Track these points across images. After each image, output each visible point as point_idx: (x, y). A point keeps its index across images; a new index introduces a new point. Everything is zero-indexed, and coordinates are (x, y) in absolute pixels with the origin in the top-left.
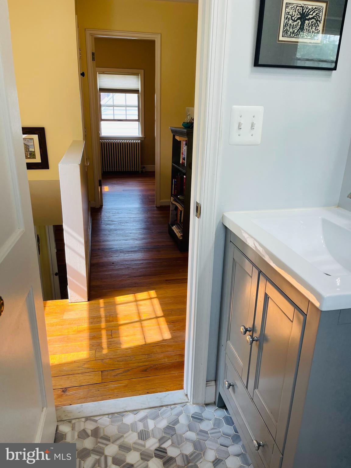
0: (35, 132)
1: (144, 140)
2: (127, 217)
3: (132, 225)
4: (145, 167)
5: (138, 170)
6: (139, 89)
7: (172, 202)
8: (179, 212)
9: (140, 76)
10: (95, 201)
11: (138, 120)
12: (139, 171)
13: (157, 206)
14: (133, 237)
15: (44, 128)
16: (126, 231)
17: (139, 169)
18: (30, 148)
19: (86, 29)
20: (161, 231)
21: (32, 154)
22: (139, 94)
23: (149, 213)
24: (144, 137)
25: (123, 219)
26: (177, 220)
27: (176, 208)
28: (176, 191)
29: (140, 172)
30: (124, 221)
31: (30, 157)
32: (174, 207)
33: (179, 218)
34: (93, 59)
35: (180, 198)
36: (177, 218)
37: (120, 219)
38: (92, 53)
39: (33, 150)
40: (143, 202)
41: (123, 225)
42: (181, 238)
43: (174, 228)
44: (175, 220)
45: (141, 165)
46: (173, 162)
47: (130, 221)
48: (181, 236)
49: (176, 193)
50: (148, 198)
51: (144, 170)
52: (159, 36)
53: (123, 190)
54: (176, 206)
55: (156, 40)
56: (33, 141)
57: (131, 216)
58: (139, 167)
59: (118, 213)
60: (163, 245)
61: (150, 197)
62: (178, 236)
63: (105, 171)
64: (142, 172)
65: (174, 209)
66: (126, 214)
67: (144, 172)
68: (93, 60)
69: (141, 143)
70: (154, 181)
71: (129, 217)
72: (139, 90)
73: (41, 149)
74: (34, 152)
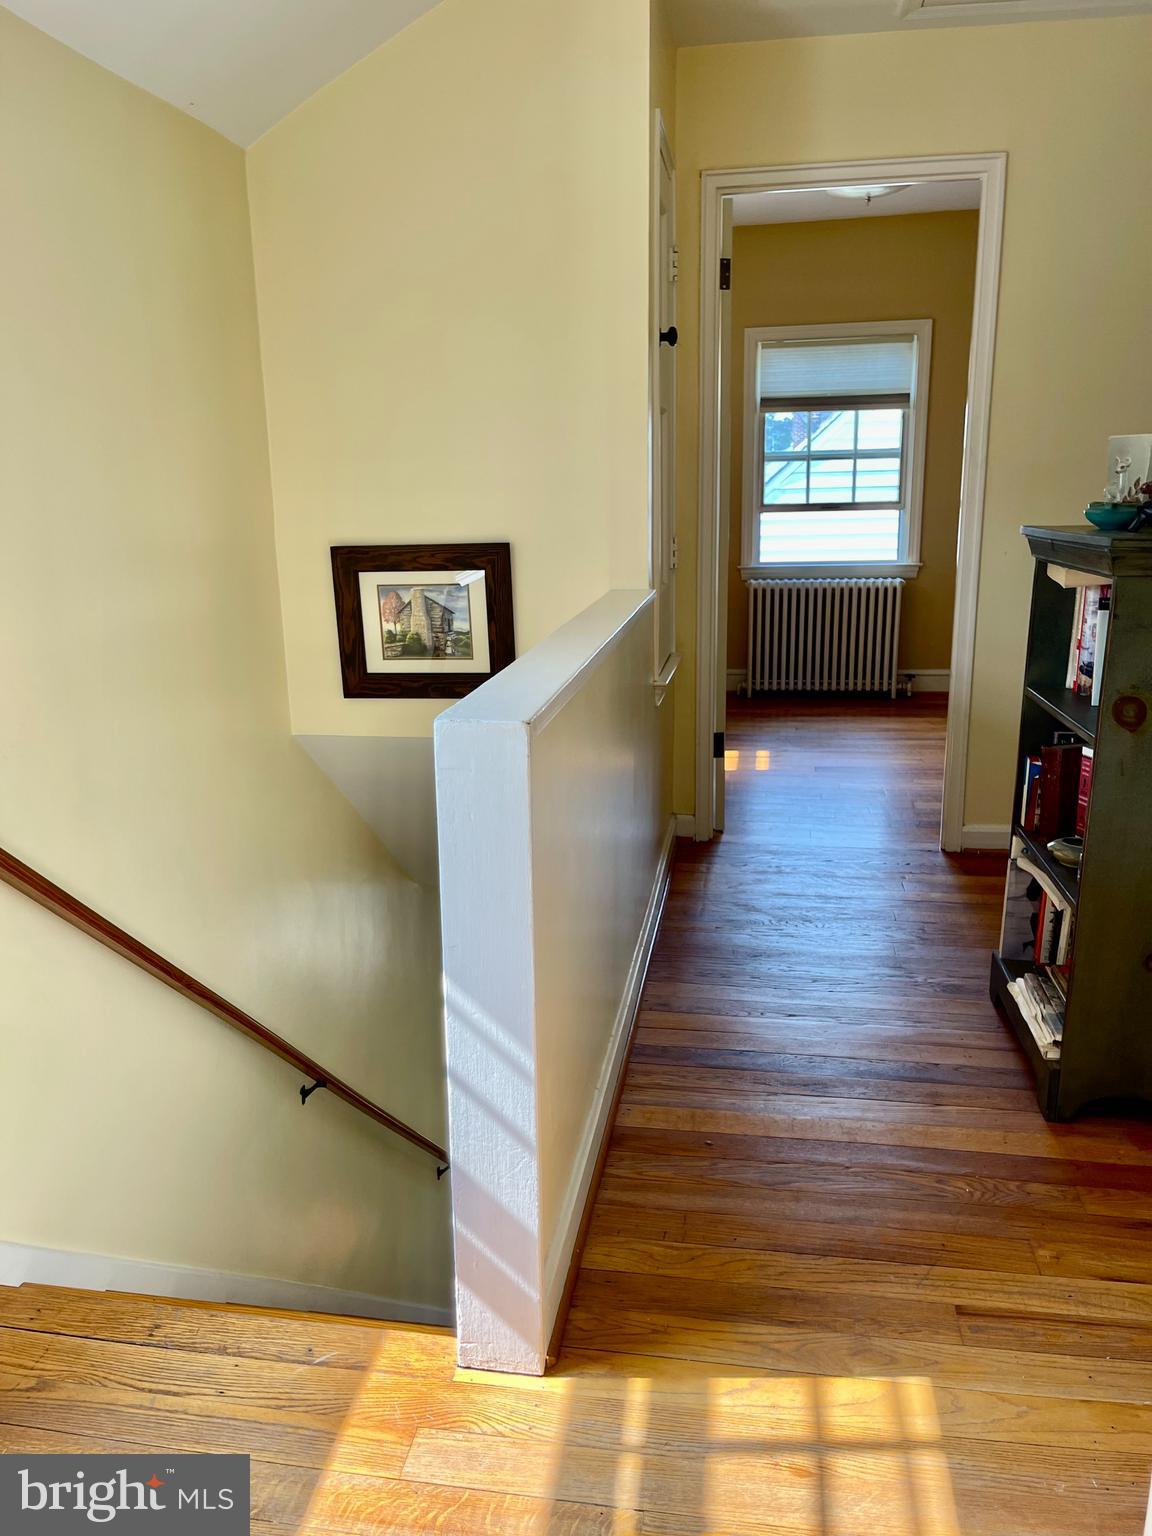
0: (477, 561)
1: (918, 576)
2: (810, 891)
3: (827, 933)
4: (914, 676)
5: (885, 689)
6: (909, 389)
7: (1015, 860)
8: (1048, 916)
9: (915, 341)
10: (694, 815)
11: (897, 505)
12: (890, 690)
13: (947, 850)
14: (820, 999)
15: (508, 544)
16: (797, 963)
17: (890, 684)
18: (457, 618)
19: (703, 173)
20: (955, 981)
21: (461, 640)
22: (909, 407)
23: (910, 881)
24: (920, 568)
25: (794, 902)
26: (1035, 944)
27: (1035, 892)
28: (1038, 811)
29: (893, 696)
30: (796, 913)
31: (453, 654)
32: (1026, 886)
33: (1046, 936)
34: (725, 282)
35: (1056, 853)
36: (1035, 931)
37: (782, 901)
38: (722, 260)
39: (465, 627)
40: (890, 826)
41: (790, 930)
42: (1053, 1054)
43: (1020, 989)
44: (1025, 945)
45: (899, 666)
46: (1029, 682)
47: (820, 915)
48: (1055, 1043)
49: (1036, 821)
50: (914, 807)
51: (909, 686)
52: (1000, 163)
53: (816, 769)
54: (1034, 881)
55: (984, 177)
56: (465, 594)
57: (830, 892)
58: (890, 678)
59: (780, 872)
60: (957, 1068)
61: (920, 805)
62: (1039, 1044)
63: (762, 689)
64: (901, 693)
65: (1024, 892)
66: (808, 880)
67: (909, 694)
68: (721, 288)
69: (903, 587)
70: (943, 734)
71: (819, 896)
72: (909, 395)
73: (493, 623)
74: (468, 633)
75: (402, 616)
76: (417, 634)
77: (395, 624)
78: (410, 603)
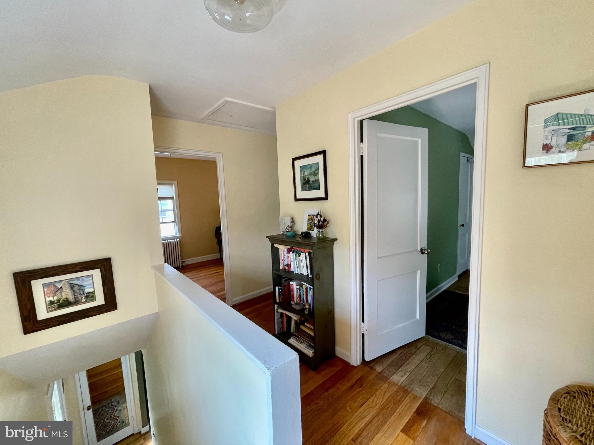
0: (96, 266)
1: (182, 238)
4: (185, 261)
6: (174, 196)
7: (277, 310)
8: (285, 320)
9: (173, 185)
11: (174, 222)
15: (110, 258)
18: (87, 288)
21: (90, 295)
22: (174, 200)
24: (182, 236)
29: (181, 267)
31: (86, 301)
32: (280, 315)
33: (285, 325)
36: (282, 325)
39: (91, 290)
44: (281, 329)
45: (181, 260)
48: (313, 353)
51: (184, 264)
52: (221, 155)
55: (218, 157)
56: (91, 278)
58: (179, 263)
62: (308, 355)
67: (184, 266)
69: (180, 241)
73: (105, 286)
74: (93, 292)
75: (57, 293)
76: (66, 298)
77: (53, 297)
78: (62, 287)
